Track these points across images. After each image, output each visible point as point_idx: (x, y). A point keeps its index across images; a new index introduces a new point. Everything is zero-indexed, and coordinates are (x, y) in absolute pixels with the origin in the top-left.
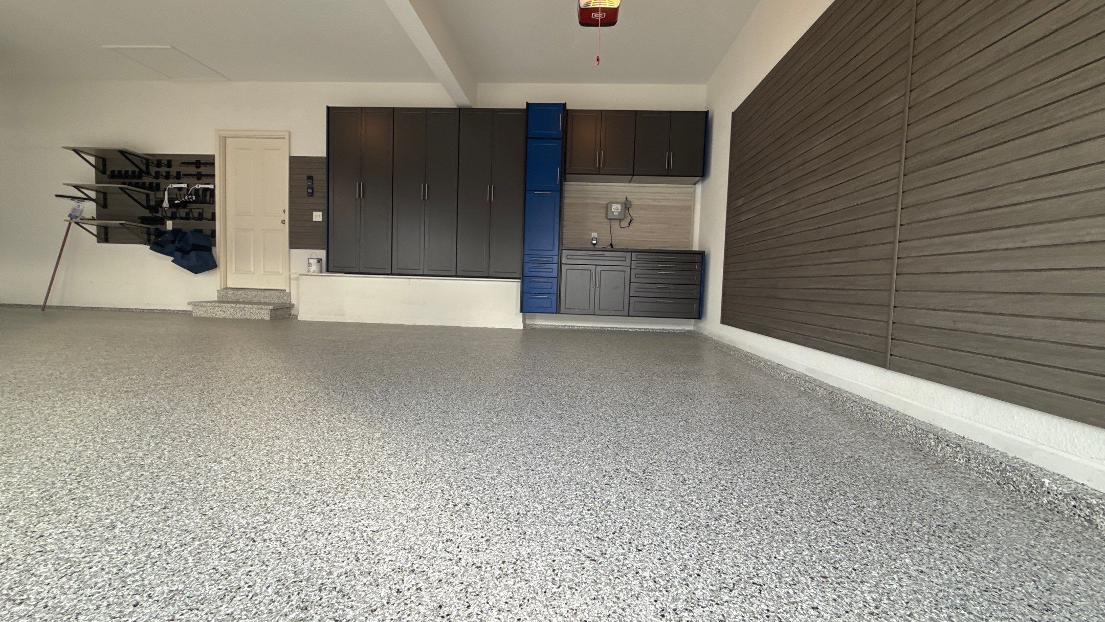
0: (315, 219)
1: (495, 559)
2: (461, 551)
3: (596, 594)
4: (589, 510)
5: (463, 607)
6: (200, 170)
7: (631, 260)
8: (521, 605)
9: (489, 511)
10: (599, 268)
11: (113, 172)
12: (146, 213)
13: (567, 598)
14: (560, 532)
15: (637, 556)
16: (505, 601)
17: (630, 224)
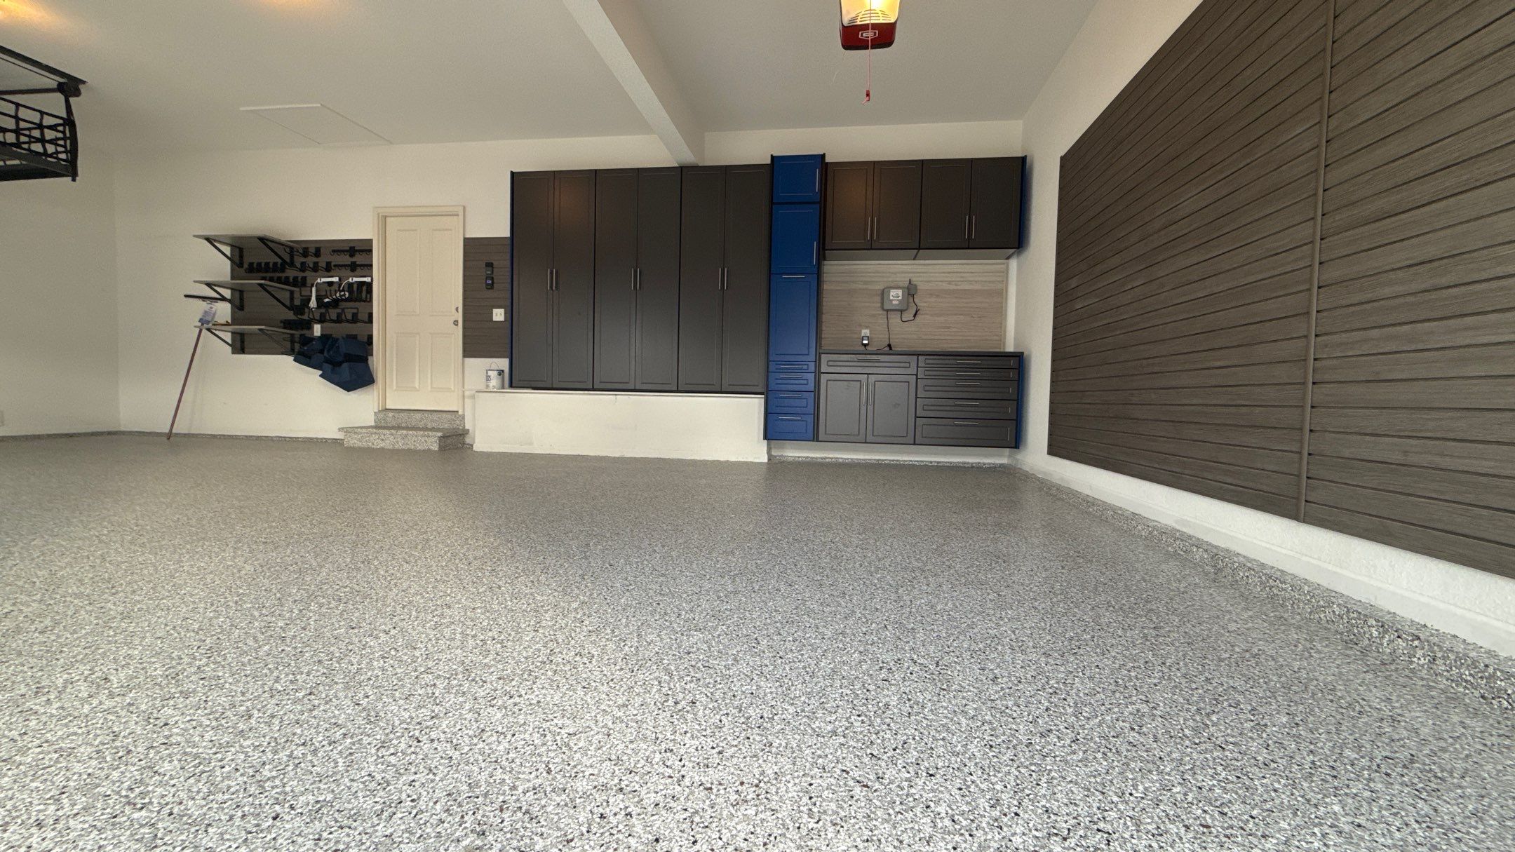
0: (495, 318)
1: (730, 778)
2: (684, 766)
3: (870, 833)
4: (859, 716)
5: (687, 842)
6: (354, 259)
7: (918, 367)
8: (765, 844)
9: (722, 713)
10: (872, 378)
11: (251, 264)
12: (290, 315)
13: (829, 837)
14: (819, 745)
15: (927, 783)
16: (743, 836)
17: (915, 316)
